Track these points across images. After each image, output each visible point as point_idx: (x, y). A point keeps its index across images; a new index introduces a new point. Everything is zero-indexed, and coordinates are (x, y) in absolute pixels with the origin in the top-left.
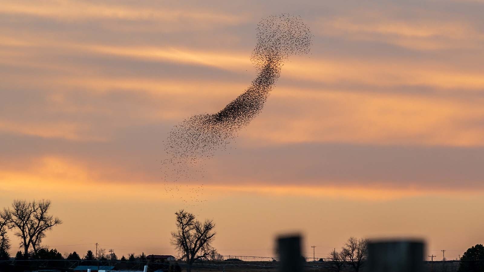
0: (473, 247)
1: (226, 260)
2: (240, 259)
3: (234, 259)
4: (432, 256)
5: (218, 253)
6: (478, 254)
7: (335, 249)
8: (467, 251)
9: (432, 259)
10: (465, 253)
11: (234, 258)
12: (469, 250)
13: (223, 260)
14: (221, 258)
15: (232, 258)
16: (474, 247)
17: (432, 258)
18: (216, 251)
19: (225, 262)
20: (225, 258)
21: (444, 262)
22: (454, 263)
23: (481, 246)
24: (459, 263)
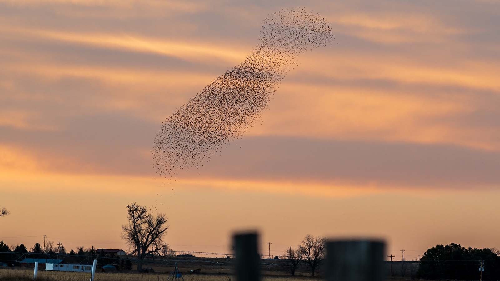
0: (433, 247)
1: (178, 256)
2: (193, 254)
3: (187, 255)
5: (170, 248)
6: (438, 255)
8: (427, 251)
9: (391, 259)
10: (425, 253)
11: (187, 253)
12: (429, 250)
13: (175, 255)
14: (173, 253)
15: (185, 254)
16: (435, 248)
17: (391, 257)
18: (168, 246)
20: (177, 254)
21: (404, 262)
22: (413, 263)
23: (442, 246)
24: (418, 263)
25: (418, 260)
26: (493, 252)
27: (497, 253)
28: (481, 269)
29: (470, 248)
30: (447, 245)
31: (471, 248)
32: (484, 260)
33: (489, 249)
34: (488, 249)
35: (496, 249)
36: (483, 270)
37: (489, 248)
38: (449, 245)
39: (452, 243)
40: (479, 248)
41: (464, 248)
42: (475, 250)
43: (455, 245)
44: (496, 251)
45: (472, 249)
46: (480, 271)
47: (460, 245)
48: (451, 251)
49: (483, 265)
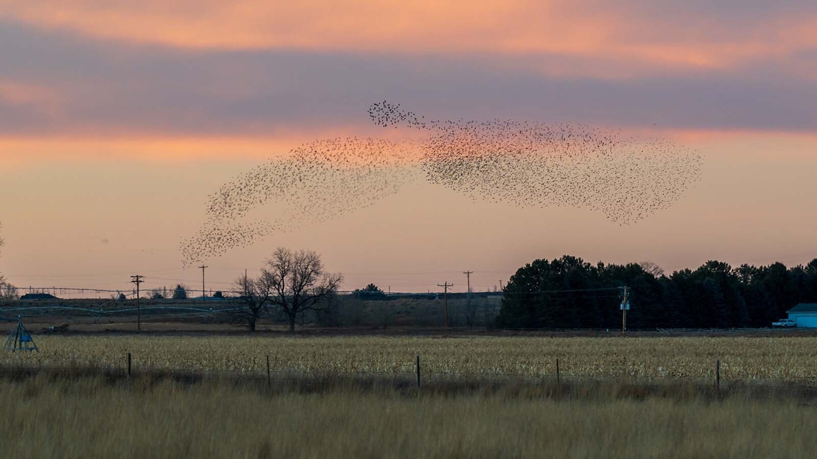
0: (528, 265)
1: (23, 297)
2: (51, 292)
3: (41, 294)
4: (446, 284)
5: (7, 282)
6: (538, 280)
7: (246, 271)
8: (516, 273)
9: (446, 289)
10: (512, 277)
11: (40, 291)
12: (521, 271)
13: (16, 296)
14: (14, 292)
15: (35, 293)
16: (531, 265)
17: (446, 287)
18: (4, 278)
19: (22, 301)
20: (22, 293)
21: (471, 296)
22: (489, 297)
23: (544, 262)
24: (499, 297)
25: (499, 289)
26: (646, 271)
27: (653, 273)
28: (625, 306)
29: (601, 265)
30: (555, 260)
31: (603, 265)
32: (628, 288)
33: (639, 266)
34: (636, 265)
35: (652, 264)
36: (628, 307)
37: (638, 264)
38: (558, 259)
39: (564, 256)
40: (618, 263)
41: (589, 264)
42: (611, 267)
43: (571, 260)
44: (652, 269)
45: (605, 266)
46: (622, 310)
47: (580, 259)
48: (563, 271)
49: (628, 298)
